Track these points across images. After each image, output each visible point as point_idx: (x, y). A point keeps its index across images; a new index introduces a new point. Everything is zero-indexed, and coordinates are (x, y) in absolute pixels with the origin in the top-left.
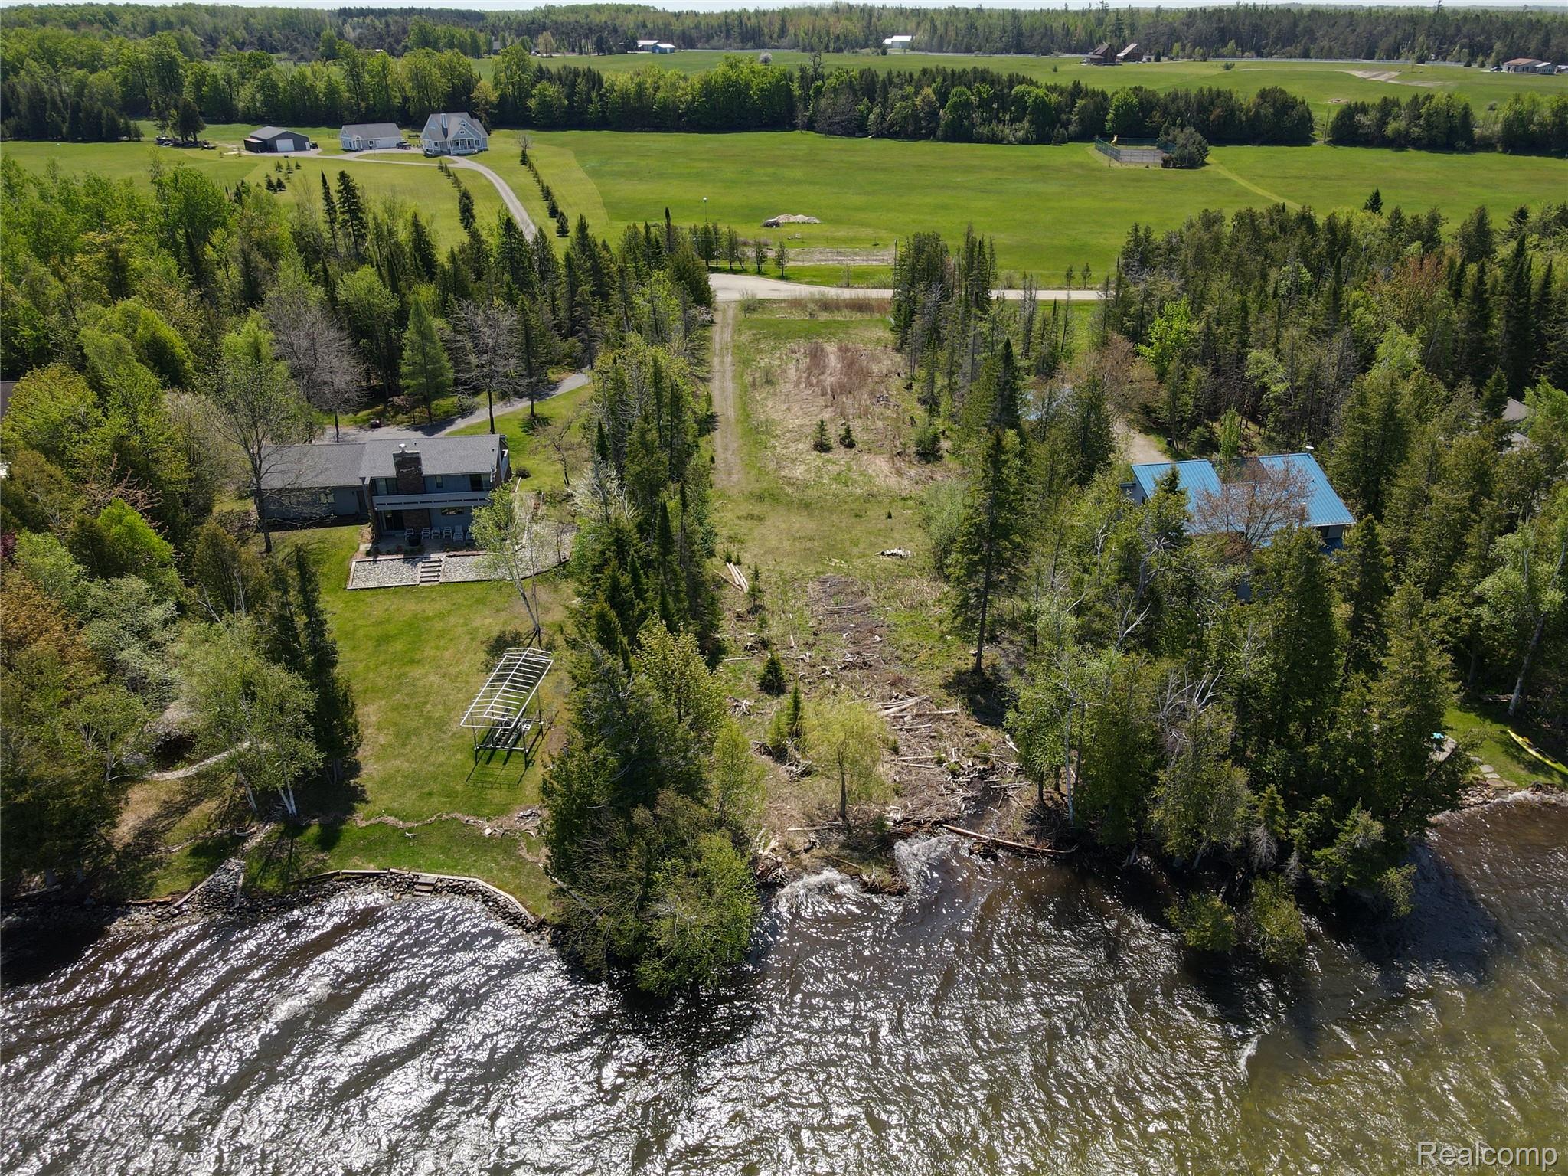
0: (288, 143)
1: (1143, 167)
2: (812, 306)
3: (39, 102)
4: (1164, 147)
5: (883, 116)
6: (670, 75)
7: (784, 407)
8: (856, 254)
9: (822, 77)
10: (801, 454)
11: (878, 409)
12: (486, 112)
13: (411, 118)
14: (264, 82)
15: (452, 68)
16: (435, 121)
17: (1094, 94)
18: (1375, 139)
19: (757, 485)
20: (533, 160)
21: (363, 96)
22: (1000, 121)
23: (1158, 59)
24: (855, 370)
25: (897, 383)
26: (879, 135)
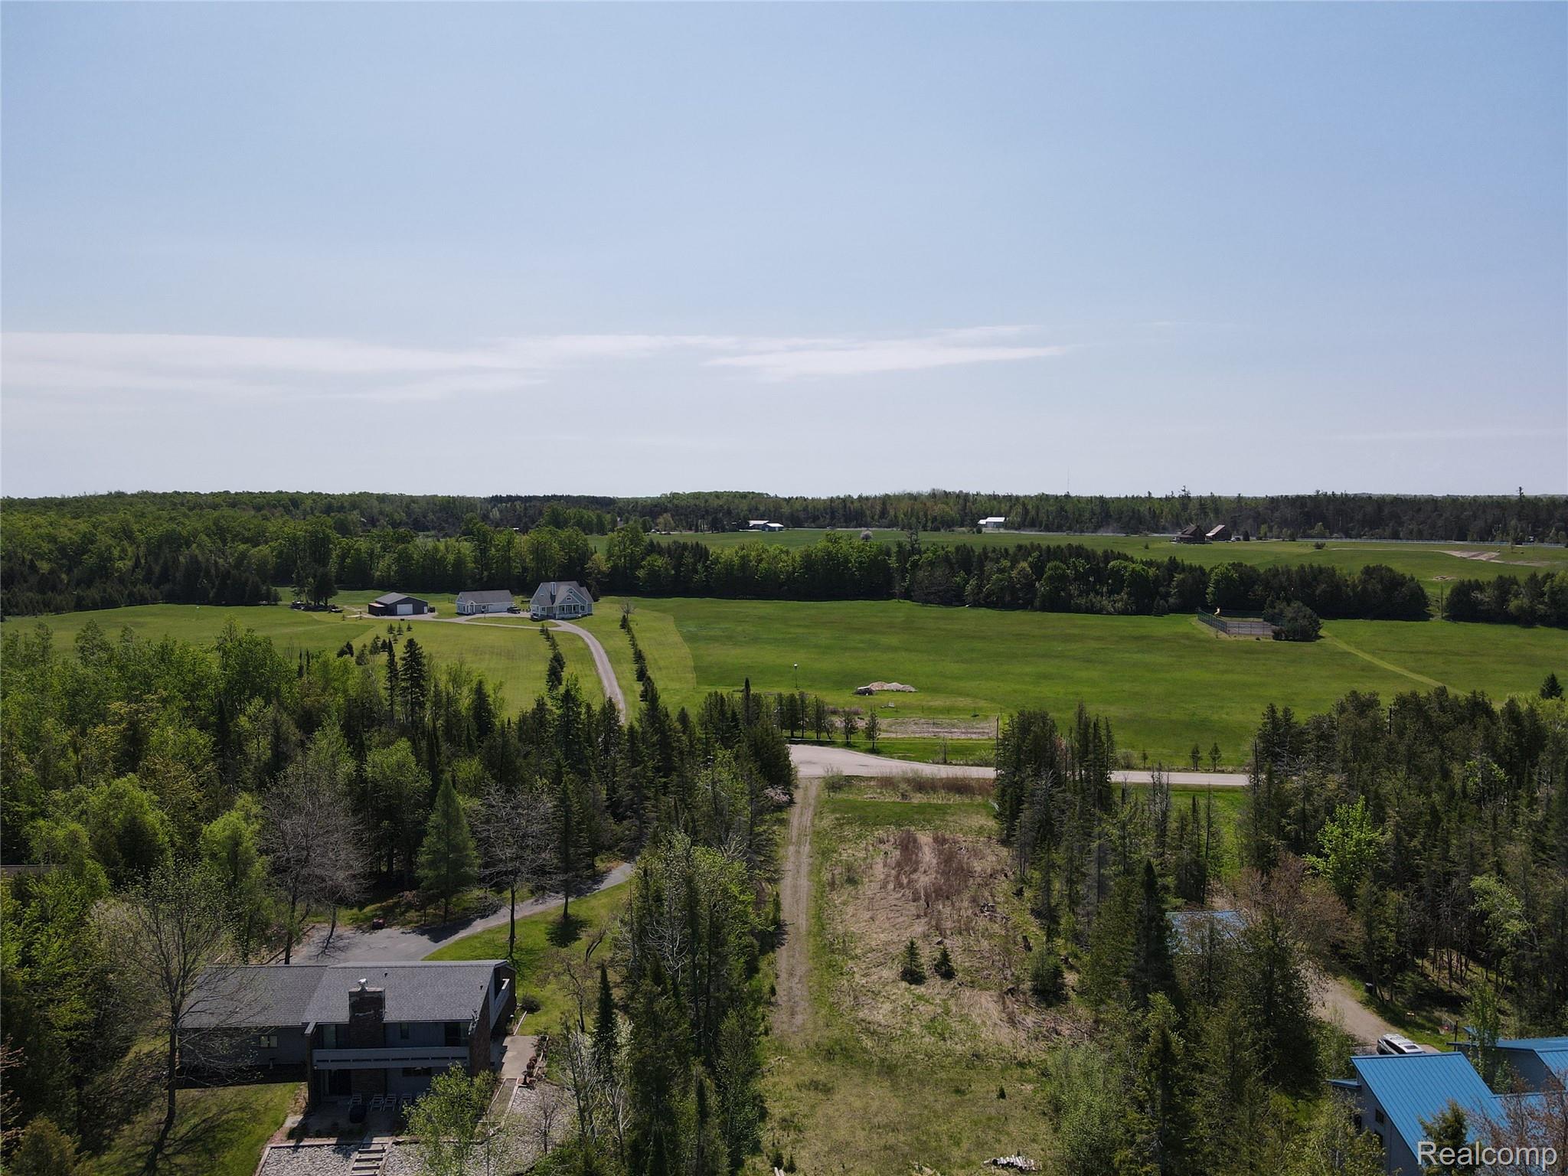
0: (409, 607)
1: (1253, 638)
2: (904, 786)
3: (195, 569)
4: (1272, 619)
5: (980, 587)
6: (773, 549)
7: (867, 915)
8: (954, 726)
9: (919, 552)
10: (885, 985)
11: (982, 922)
12: (598, 582)
13: (523, 585)
14: (400, 555)
15: (572, 543)
16: (544, 589)
17: (1191, 569)
18: (1497, 615)
19: (827, 1033)
20: (632, 625)
21: (486, 566)
22: (1097, 593)
23: (1247, 539)
24: (953, 868)
25: (1004, 886)
26: (976, 605)
